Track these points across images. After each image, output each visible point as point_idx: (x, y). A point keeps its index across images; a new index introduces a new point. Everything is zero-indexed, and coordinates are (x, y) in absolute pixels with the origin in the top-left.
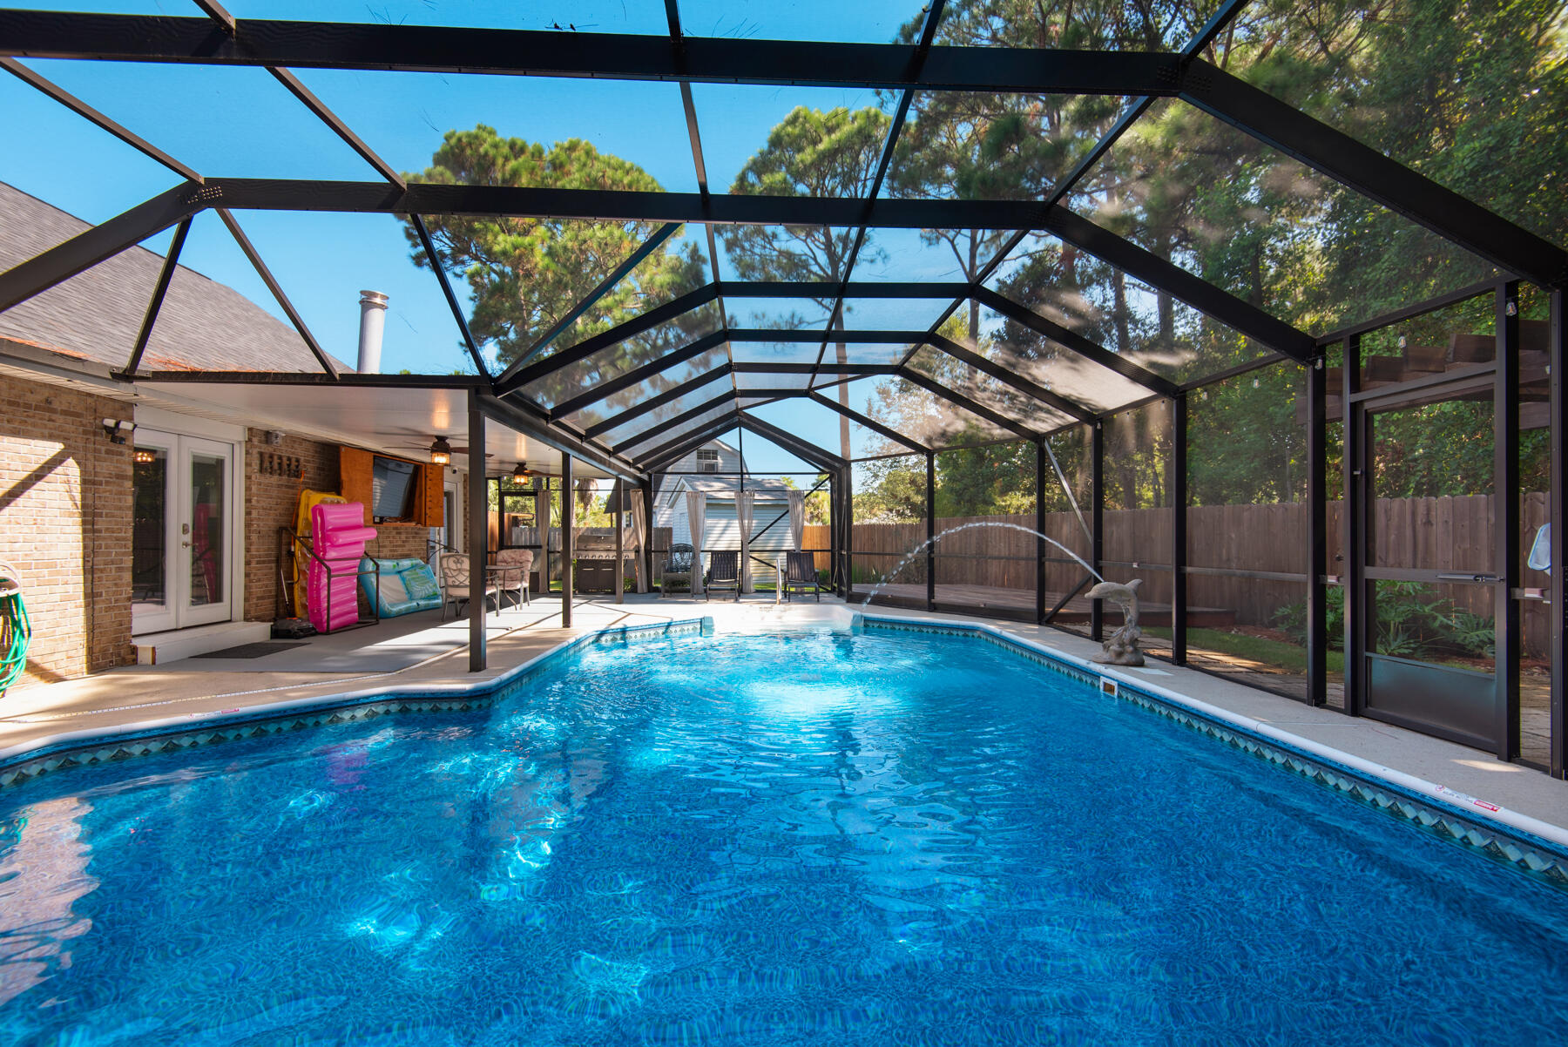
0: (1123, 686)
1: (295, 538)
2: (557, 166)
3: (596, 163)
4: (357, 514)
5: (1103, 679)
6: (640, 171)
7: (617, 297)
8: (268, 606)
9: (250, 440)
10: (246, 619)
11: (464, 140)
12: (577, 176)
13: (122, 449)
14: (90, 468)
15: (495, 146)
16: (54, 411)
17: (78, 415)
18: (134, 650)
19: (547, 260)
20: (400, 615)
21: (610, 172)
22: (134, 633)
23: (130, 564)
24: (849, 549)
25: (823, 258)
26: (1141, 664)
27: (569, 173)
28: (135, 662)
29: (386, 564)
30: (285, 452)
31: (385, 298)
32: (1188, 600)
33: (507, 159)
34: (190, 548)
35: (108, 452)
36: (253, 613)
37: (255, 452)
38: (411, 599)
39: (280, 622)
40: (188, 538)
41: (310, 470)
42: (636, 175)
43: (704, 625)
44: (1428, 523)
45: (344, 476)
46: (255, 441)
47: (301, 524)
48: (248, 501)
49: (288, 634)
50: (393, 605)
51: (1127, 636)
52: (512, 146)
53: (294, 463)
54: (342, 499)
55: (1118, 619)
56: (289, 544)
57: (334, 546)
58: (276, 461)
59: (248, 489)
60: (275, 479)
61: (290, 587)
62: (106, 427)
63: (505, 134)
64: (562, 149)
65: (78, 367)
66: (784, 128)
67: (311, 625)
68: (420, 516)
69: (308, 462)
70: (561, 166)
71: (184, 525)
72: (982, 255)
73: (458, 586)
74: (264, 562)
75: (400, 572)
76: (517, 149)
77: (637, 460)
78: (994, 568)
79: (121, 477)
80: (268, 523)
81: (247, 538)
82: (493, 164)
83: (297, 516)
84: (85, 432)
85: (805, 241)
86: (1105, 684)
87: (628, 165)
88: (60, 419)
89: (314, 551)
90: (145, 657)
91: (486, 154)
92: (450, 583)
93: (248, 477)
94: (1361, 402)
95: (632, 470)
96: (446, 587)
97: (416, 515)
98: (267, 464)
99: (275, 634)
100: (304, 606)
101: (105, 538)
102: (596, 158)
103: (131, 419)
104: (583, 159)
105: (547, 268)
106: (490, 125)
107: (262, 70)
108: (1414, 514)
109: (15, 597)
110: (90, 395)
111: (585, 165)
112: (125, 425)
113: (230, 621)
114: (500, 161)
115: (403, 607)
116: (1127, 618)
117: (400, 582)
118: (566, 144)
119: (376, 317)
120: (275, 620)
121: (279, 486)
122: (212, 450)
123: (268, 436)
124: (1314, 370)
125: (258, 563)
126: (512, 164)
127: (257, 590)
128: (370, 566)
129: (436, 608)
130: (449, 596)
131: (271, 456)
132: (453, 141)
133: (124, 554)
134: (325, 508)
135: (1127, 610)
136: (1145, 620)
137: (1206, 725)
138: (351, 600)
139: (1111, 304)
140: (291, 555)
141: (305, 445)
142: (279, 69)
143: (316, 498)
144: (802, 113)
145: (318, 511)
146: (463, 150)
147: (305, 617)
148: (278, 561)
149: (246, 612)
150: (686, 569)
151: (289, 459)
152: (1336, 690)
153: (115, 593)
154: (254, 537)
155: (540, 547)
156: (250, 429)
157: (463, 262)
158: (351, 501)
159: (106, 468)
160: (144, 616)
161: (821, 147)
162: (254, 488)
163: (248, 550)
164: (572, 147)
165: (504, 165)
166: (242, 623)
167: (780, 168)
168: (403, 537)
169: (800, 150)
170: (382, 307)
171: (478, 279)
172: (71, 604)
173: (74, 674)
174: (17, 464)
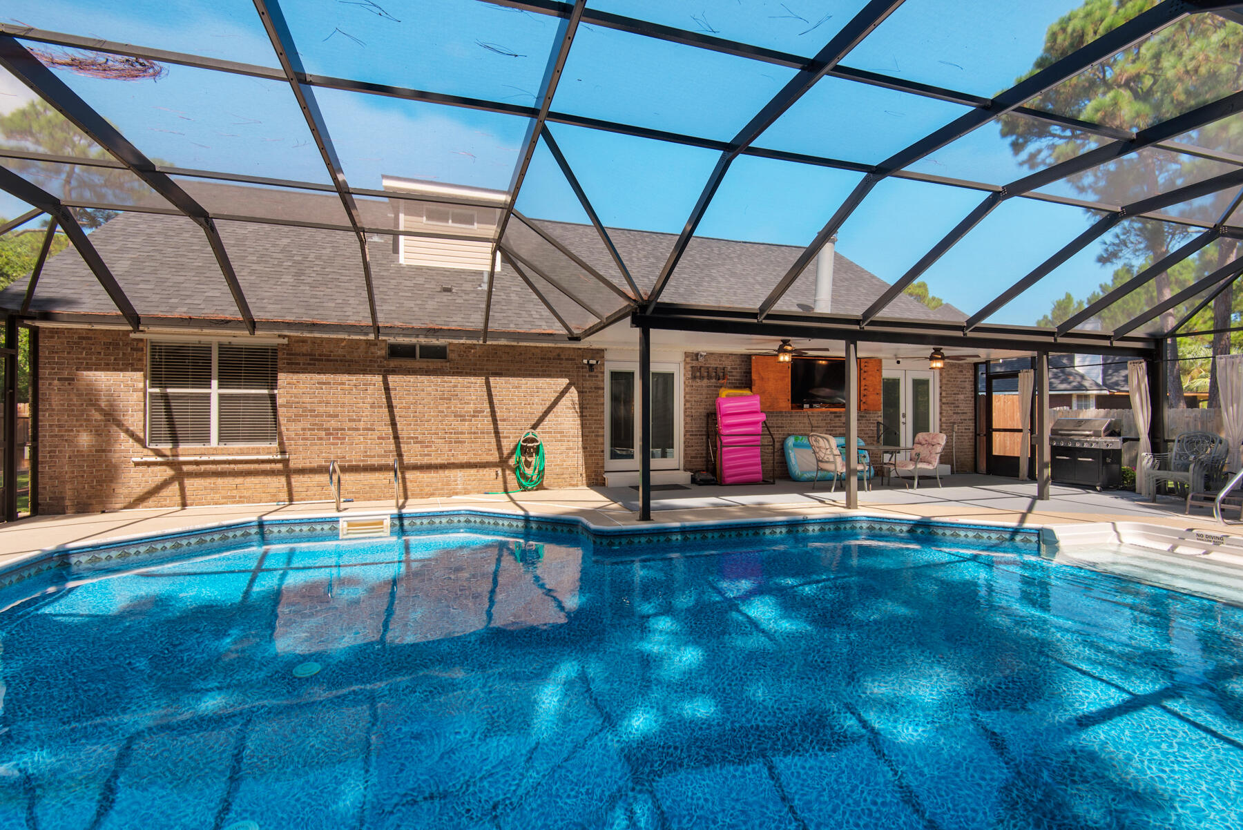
8: (699, 462)
9: (686, 359)
10: (684, 470)
14: (580, 386)
16: (562, 359)
17: (571, 360)
18: (604, 478)
20: (808, 481)
22: (605, 470)
28: (604, 484)
30: (711, 363)
35: (590, 376)
37: (689, 366)
39: (696, 473)
45: (754, 379)
48: (685, 397)
50: (804, 472)
53: (720, 371)
57: (728, 426)
58: (700, 370)
59: (686, 390)
60: (704, 382)
67: (712, 478)
74: (696, 435)
79: (597, 388)
80: (700, 411)
81: (685, 420)
84: (575, 368)
88: (565, 363)
89: (719, 429)
93: (686, 382)
98: (695, 373)
99: (693, 480)
101: (588, 420)
109: (538, 446)
113: (678, 470)
121: (708, 387)
123: (698, 355)
125: (691, 435)
127: (691, 452)
131: (698, 368)
133: (600, 428)
138: (752, 465)
143: (725, 393)
145: (718, 402)
148: (707, 435)
149: (684, 465)
151: (716, 368)
153: (594, 448)
156: (685, 353)
159: (587, 385)
162: (689, 389)
163: (685, 427)
166: (682, 472)
168: (843, 419)
172: (571, 452)
173: (574, 485)
174: (544, 386)
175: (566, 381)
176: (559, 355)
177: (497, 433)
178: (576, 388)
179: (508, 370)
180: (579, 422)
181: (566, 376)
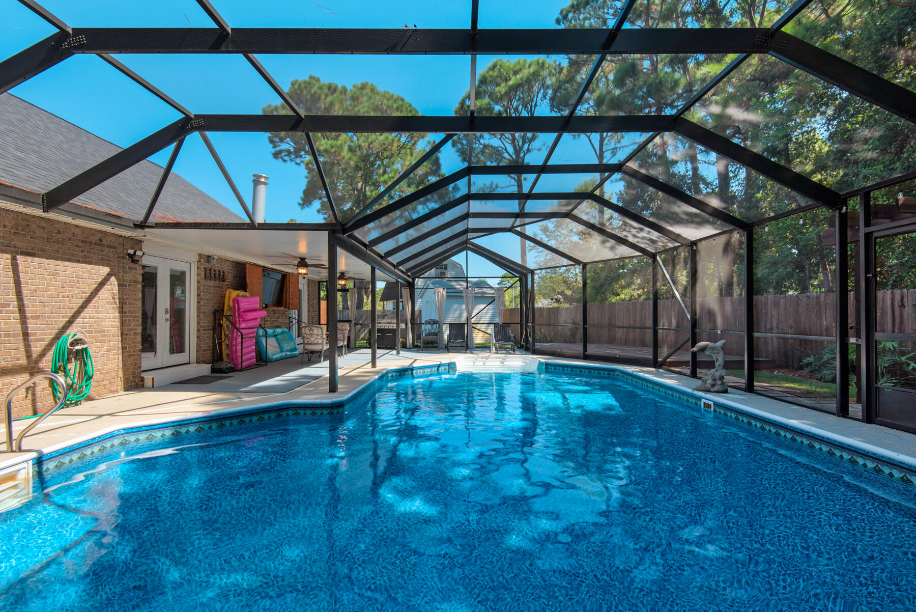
0: (716, 404)
1: (223, 316)
2: (354, 98)
3: (377, 96)
4: (256, 302)
5: (703, 401)
6: (403, 100)
7: (390, 175)
8: (208, 355)
9: (199, 261)
10: (197, 362)
11: (303, 85)
12: (367, 104)
13: (136, 266)
14: (121, 277)
15: (321, 88)
16: (103, 245)
17: (115, 247)
18: (142, 379)
19: (350, 154)
20: (277, 360)
21: (385, 102)
22: (142, 369)
23: (140, 331)
24: (533, 322)
25: (510, 149)
26: (726, 392)
27: (361, 103)
28: (143, 386)
29: (270, 331)
30: (217, 267)
31: (266, 178)
32: (755, 353)
33: (327, 96)
34: (169, 322)
35: (130, 268)
36: (201, 359)
37: (202, 267)
38: (282, 351)
39: (215, 364)
40: (168, 316)
41: (230, 277)
42: (400, 102)
43: (451, 366)
44: (902, 305)
45: (248, 281)
46: (202, 261)
47: (226, 308)
48: (198, 295)
49: (220, 371)
50: (273, 354)
51: (717, 374)
52: (329, 87)
53: (222, 274)
54: (247, 294)
55: (710, 365)
56: (220, 320)
57: (245, 321)
58: (213, 272)
59: (198, 288)
60: (212, 283)
61: (220, 344)
62: (129, 254)
63: (325, 80)
64: (357, 88)
65: (118, 221)
66: (488, 72)
67: (232, 366)
68: (286, 303)
69: (229, 273)
70: (357, 98)
71: (166, 309)
72: (607, 144)
73: (310, 344)
74: (206, 330)
75: (275, 336)
76: (332, 89)
77: (408, 270)
78: (620, 334)
79: (136, 282)
80: (209, 308)
81: (198, 316)
82: (319, 98)
83: (224, 304)
84: (119, 257)
85: (500, 139)
86: (705, 403)
87: (395, 97)
88: (106, 250)
89: (234, 324)
90: (148, 383)
91: (315, 93)
92: (306, 342)
93: (198, 282)
94: (872, 233)
95: (405, 276)
96: (304, 343)
97: (284, 303)
98: (208, 274)
99: (213, 370)
100: (228, 355)
101: (128, 316)
102: (377, 93)
103: (141, 250)
104: (370, 94)
105: (350, 159)
106: (316, 75)
107: (241, 55)
108: (893, 300)
109: (86, 349)
110: (121, 236)
111: (370, 97)
112: (139, 253)
113: (189, 363)
114: (323, 97)
115: (278, 356)
116: (717, 364)
117: (275, 341)
118: (360, 86)
119: (262, 189)
120: (213, 363)
121: (214, 286)
122: (180, 267)
123: (209, 258)
124: (840, 214)
125: (204, 330)
126: (330, 98)
127: (203, 346)
128: (261, 332)
129: (295, 356)
130: (305, 349)
131: (210, 270)
132: (296, 86)
133: (137, 325)
134: (240, 299)
135: (717, 359)
136: (727, 365)
137: (775, 428)
138: (252, 352)
139: (690, 173)
140: (221, 326)
141: (227, 263)
142: (249, 55)
143: (234, 294)
144: (499, 63)
145: (236, 301)
146: (302, 91)
147: (228, 361)
148: (214, 329)
149: (197, 359)
150: (436, 334)
151: (219, 271)
152: (856, 409)
153: (133, 347)
154: (202, 315)
155: (350, 321)
156: (200, 255)
157: (301, 156)
158: (252, 295)
159: (128, 277)
160: (148, 360)
161: (511, 83)
162: (202, 288)
163: (198, 323)
164: (363, 87)
165: (325, 99)
166: (195, 365)
167: (485, 96)
168: (277, 315)
169: (498, 85)
170: (265, 184)
171: (310, 166)
172: (111, 353)
173: (113, 392)
174: (86, 275)
175: (106, 270)
176: (101, 240)
177: (26, 335)
178: (118, 280)
179: (43, 250)
180: (118, 320)
181: (107, 265)
